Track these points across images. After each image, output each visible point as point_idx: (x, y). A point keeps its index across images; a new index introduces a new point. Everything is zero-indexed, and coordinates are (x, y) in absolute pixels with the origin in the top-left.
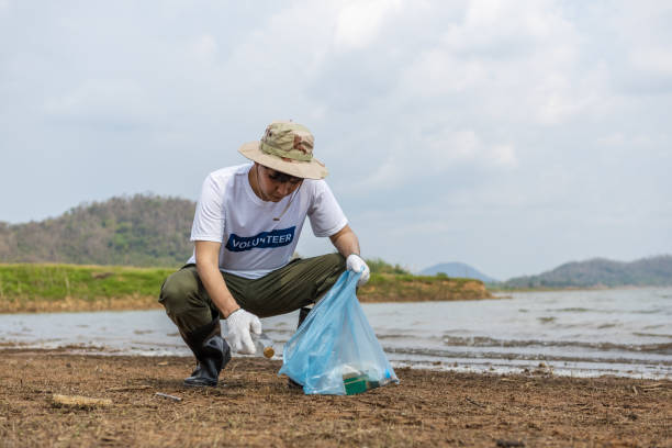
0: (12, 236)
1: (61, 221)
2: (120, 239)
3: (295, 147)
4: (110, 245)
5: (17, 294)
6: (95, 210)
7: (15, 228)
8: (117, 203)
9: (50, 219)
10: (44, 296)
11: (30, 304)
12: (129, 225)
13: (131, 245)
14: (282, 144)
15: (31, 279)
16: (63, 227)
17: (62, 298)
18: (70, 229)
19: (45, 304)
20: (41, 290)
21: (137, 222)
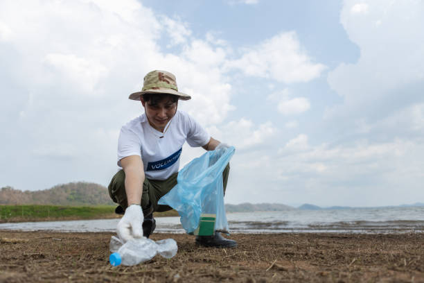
0: (31, 196)
1: (50, 190)
2: (72, 197)
3: (160, 80)
4: (68, 199)
5: (29, 215)
6: (63, 187)
7: (33, 193)
8: (71, 185)
9: (46, 190)
10: (39, 216)
11: (33, 219)
12: (75, 192)
13: (75, 199)
14: (152, 80)
15: (35, 210)
16: (51, 192)
17: (46, 217)
18: (53, 193)
19: (39, 219)
20: (39, 214)
21: (78, 190)
